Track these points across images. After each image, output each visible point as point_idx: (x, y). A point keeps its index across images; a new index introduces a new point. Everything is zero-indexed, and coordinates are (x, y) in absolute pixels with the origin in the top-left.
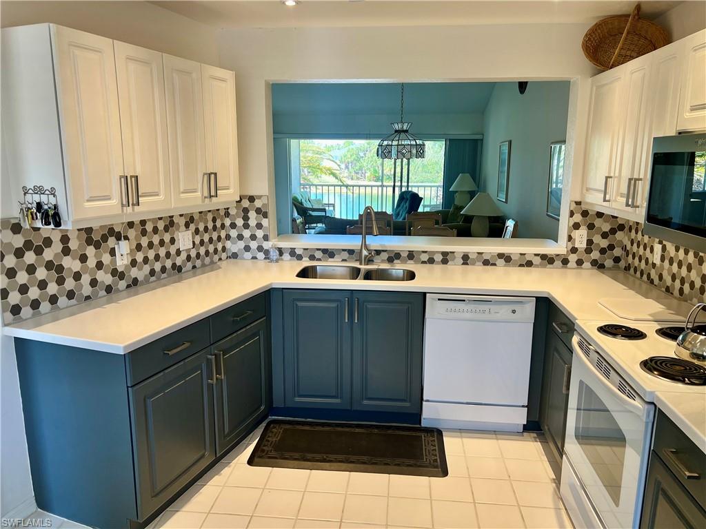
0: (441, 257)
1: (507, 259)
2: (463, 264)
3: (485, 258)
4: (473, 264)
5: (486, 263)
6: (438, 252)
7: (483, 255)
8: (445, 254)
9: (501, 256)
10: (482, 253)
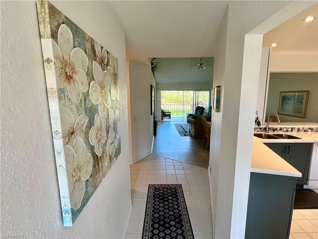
0: (291, 129)
1: (312, 129)
2: (298, 131)
3: (305, 129)
4: (301, 131)
5: (305, 131)
6: (290, 128)
8: (292, 128)
9: (310, 128)
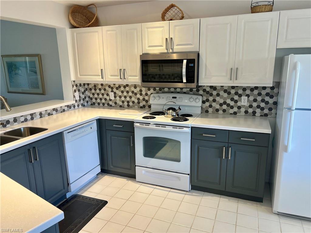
0: (30, 117)
2: (40, 118)
4: (44, 117)
5: (49, 114)
6: (28, 115)
7: (47, 111)
8: (32, 115)
9: (54, 109)
10: (47, 110)
